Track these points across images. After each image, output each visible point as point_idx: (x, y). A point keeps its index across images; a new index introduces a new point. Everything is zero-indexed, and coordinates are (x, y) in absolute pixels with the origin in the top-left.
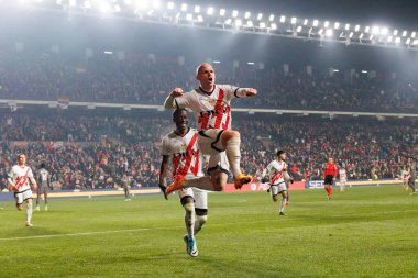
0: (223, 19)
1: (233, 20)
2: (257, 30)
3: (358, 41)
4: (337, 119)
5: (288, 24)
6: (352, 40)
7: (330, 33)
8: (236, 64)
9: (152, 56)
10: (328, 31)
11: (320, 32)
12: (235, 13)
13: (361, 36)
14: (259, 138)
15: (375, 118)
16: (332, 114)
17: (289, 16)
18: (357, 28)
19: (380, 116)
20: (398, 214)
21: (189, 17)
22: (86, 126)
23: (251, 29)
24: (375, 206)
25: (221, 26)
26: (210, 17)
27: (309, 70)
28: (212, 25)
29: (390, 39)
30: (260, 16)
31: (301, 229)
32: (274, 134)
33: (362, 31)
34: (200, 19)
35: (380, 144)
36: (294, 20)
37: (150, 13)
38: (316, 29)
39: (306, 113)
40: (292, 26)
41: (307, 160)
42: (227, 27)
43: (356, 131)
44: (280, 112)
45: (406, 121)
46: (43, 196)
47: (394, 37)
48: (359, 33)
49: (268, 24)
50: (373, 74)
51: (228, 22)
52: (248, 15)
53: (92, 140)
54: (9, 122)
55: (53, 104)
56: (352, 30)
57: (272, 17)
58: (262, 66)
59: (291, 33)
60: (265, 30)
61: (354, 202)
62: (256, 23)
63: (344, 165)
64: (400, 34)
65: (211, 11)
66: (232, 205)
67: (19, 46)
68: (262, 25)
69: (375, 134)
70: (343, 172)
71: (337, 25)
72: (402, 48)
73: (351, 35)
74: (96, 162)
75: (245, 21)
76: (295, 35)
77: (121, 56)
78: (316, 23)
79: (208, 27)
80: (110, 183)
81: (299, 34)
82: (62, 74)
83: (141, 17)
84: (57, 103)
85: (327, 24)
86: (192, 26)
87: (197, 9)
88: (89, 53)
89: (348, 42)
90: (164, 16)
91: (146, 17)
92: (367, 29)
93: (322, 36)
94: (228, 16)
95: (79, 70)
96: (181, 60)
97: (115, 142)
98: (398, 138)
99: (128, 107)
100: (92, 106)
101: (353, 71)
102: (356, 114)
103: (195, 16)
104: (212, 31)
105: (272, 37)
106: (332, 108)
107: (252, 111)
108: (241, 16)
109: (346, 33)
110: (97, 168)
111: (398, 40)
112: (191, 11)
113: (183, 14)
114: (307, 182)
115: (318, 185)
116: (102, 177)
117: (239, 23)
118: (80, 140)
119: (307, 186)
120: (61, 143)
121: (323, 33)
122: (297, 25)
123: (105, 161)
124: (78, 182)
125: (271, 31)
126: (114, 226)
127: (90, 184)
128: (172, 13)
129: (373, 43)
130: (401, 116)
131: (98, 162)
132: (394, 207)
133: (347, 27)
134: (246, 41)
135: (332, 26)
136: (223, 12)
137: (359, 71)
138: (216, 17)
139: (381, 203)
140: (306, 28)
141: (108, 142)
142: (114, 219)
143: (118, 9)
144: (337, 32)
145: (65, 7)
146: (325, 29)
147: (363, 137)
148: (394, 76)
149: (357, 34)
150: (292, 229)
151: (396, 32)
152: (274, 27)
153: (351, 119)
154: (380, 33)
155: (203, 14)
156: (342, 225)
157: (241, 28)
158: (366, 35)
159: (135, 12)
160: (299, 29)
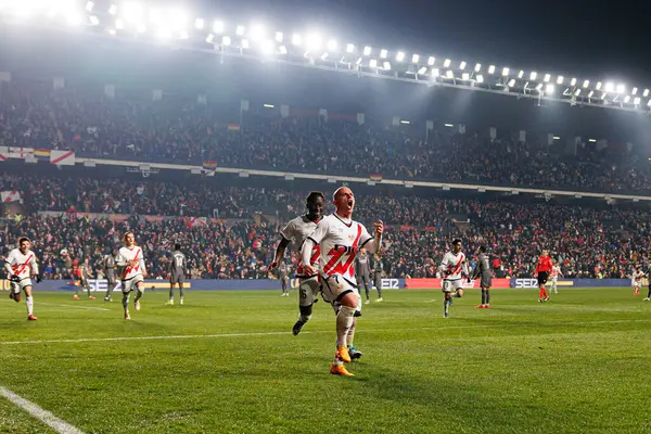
0: (416, 67)
1: (429, 69)
2: (458, 82)
3: (586, 100)
4: (554, 201)
5: (498, 76)
6: (578, 99)
7: (550, 89)
8: (430, 125)
9: (323, 112)
10: (548, 87)
11: (539, 88)
12: (432, 60)
13: (591, 94)
14: (455, 220)
15: (604, 201)
16: (549, 193)
18: (586, 84)
19: (610, 198)
20: (626, 323)
21: (373, 64)
22: (236, 198)
23: (451, 82)
24: (599, 313)
25: (413, 77)
26: (400, 65)
27: (522, 136)
28: (401, 75)
29: (627, 100)
30: (463, 65)
31: (503, 339)
32: (473, 216)
33: (591, 87)
34: (387, 66)
35: (608, 235)
36: (506, 71)
37: (323, 58)
38: (533, 84)
39: (516, 191)
40: (503, 79)
41: (513, 251)
42: (420, 77)
43: (579, 216)
44: (482, 189)
45: (642, 206)
46: (177, 285)
47: (633, 97)
48: (588, 91)
49: (472, 76)
50: (603, 144)
51: (422, 71)
52: (447, 63)
53: (244, 216)
54: (140, 190)
55: (196, 170)
56: (578, 86)
57: (478, 67)
58: (462, 130)
59: (501, 88)
60: (469, 83)
61: (572, 307)
62: (458, 73)
63: (561, 260)
64: (640, 93)
65: (401, 56)
66: (417, 306)
67: (158, 94)
68: (466, 77)
69: (602, 221)
70: (557, 268)
71: (560, 80)
72: (641, 112)
73: (578, 93)
74: (247, 245)
75: (443, 71)
76: (506, 90)
77: (285, 111)
78: (533, 76)
79: (396, 77)
80: (263, 273)
81: (511, 90)
82: (209, 131)
83: (312, 62)
84: (201, 168)
85: (547, 77)
86: (376, 75)
87: (384, 53)
88: (245, 105)
89: (573, 102)
90: (341, 62)
91: (318, 62)
92: (599, 86)
93: (541, 93)
94: (423, 63)
95: (231, 128)
96: (361, 119)
97: (272, 220)
98: (631, 227)
99: (290, 176)
100: (245, 173)
101: (578, 139)
102: (579, 195)
103: (381, 62)
104: (401, 82)
105: (478, 92)
106: (550, 186)
107: (447, 186)
108: (439, 65)
109: (572, 90)
110: (248, 252)
111: (637, 101)
112: (375, 56)
113: (366, 60)
114: (513, 280)
115: (528, 284)
116: (253, 264)
117: (435, 73)
118: (228, 216)
119: (512, 285)
120: (204, 220)
121: (543, 89)
122: (509, 77)
123: (259, 245)
124: (223, 269)
125: (476, 85)
126: (266, 328)
127: (239, 272)
128: (352, 59)
129: (606, 103)
130: (636, 198)
131: (250, 244)
132: (623, 315)
133: (574, 82)
134: (444, 96)
135: (553, 81)
136: (416, 58)
137: (585, 139)
138: (408, 64)
139: (606, 309)
140: (520, 82)
141: (263, 220)
142: (266, 318)
143: (283, 50)
144: (561, 88)
145: (216, 47)
146: (544, 84)
148: (630, 146)
149: (585, 91)
150: (492, 339)
151: (635, 90)
152: (480, 79)
153: (572, 201)
154: (615, 91)
155: (390, 60)
156: (556, 336)
157: (438, 79)
158: (598, 93)
159: (305, 55)
160: (512, 83)
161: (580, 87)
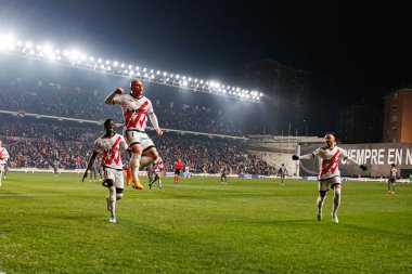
0: (123, 70)
1: (129, 71)
2: (143, 78)
3: (201, 89)
4: (185, 136)
5: (161, 76)
6: (198, 89)
7: (185, 83)
9: (78, 89)
10: (184, 82)
11: (180, 82)
12: (130, 67)
13: (204, 87)
15: (208, 137)
16: (183, 132)
17: (162, 71)
18: (202, 82)
19: (211, 135)
21: (102, 67)
22: (34, 128)
25: (121, 74)
26: (115, 68)
27: (172, 105)
28: (116, 72)
29: (220, 90)
30: (145, 70)
33: (204, 84)
34: (109, 68)
35: (209, 152)
36: (165, 74)
38: (178, 81)
42: (125, 74)
43: (196, 143)
45: (225, 140)
47: (223, 89)
49: (149, 75)
50: (209, 110)
51: (126, 72)
52: (138, 68)
53: (37, 137)
55: (15, 114)
56: (198, 83)
57: (152, 71)
59: (163, 82)
60: (147, 79)
62: (143, 74)
64: (226, 88)
65: (116, 64)
68: (146, 75)
69: (207, 146)
71: (190, 79)
72: (226, 96)
73: (198, 86)
75: (136, 72)
76: (165, 83)
77: (59, 87)
78: (178, 77)
79: (113, 74)
80: (46, 165)
81: (167, 83)
82: (22, 95)
84: (17, 113)
85: (184, 78)
86: (104, 72)
87: (108, 62)
88: (40, 84)
89: (195, 90)
90: (87, 65)
91: (76, 65)
92: (207, 83)
93: (181, 85)
94: (126, 68)
95: (33, 94)
96: (96, 93)
97: (51, 139)
98: (220, 150)
99: (61, 119)
100: (39, 116)
101: (197, 107)
102: (197, 133)
103: (106, 66)
104: (116, 76)
105: (151, 83)
106: (184, 129)
108: (134, 69)
109: (195, 84)
110: (39, 155)
111: (225, 91)
112: (104, 63)
113: (99, 65)
116: (41, 161)
117: (132, 73)
118: (30, 137)
120: (18, 138)
121: (182, 83)
122: (166, 77)
123: (44, 151)
124: (26, 163)
125: (151, 80)
127: (34, 164)
128: (92, 64)
129: (210, 91)
130: (223, 136)
131: (40, 151)
133: (196, 81)
135: (187, 79)
136: (123, 65)
137: (200, 107)
138: (119, 68)
140: (171, 79)
141: (47, 139)
143: (60, 58)
144: (190, 83)
145: (27, 55)
147: (200, 148)
148: (220, 112)
149: (201, 85)
151: (224, 86)
152: (153, 77)
153: (194, 137)
154: (215, 86)
155: (111, 65)
156: (183, 200)
157: (133, 76)
158: (207, 86)
160: (168, 80)
161: (199, 83)
